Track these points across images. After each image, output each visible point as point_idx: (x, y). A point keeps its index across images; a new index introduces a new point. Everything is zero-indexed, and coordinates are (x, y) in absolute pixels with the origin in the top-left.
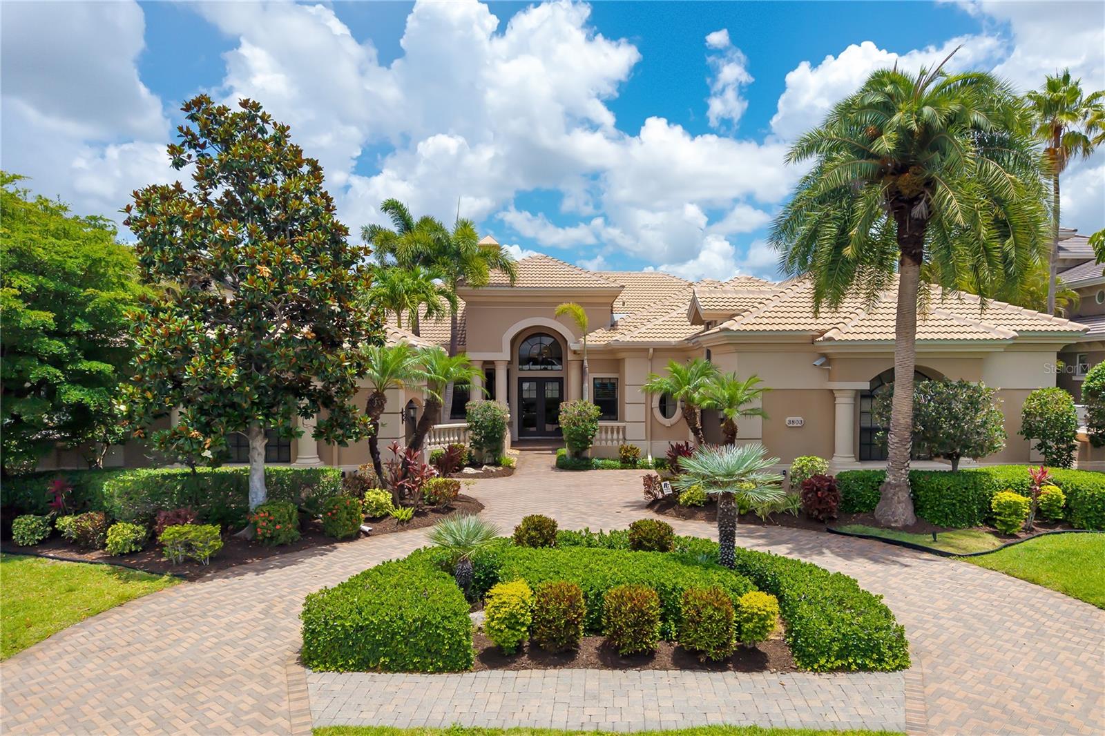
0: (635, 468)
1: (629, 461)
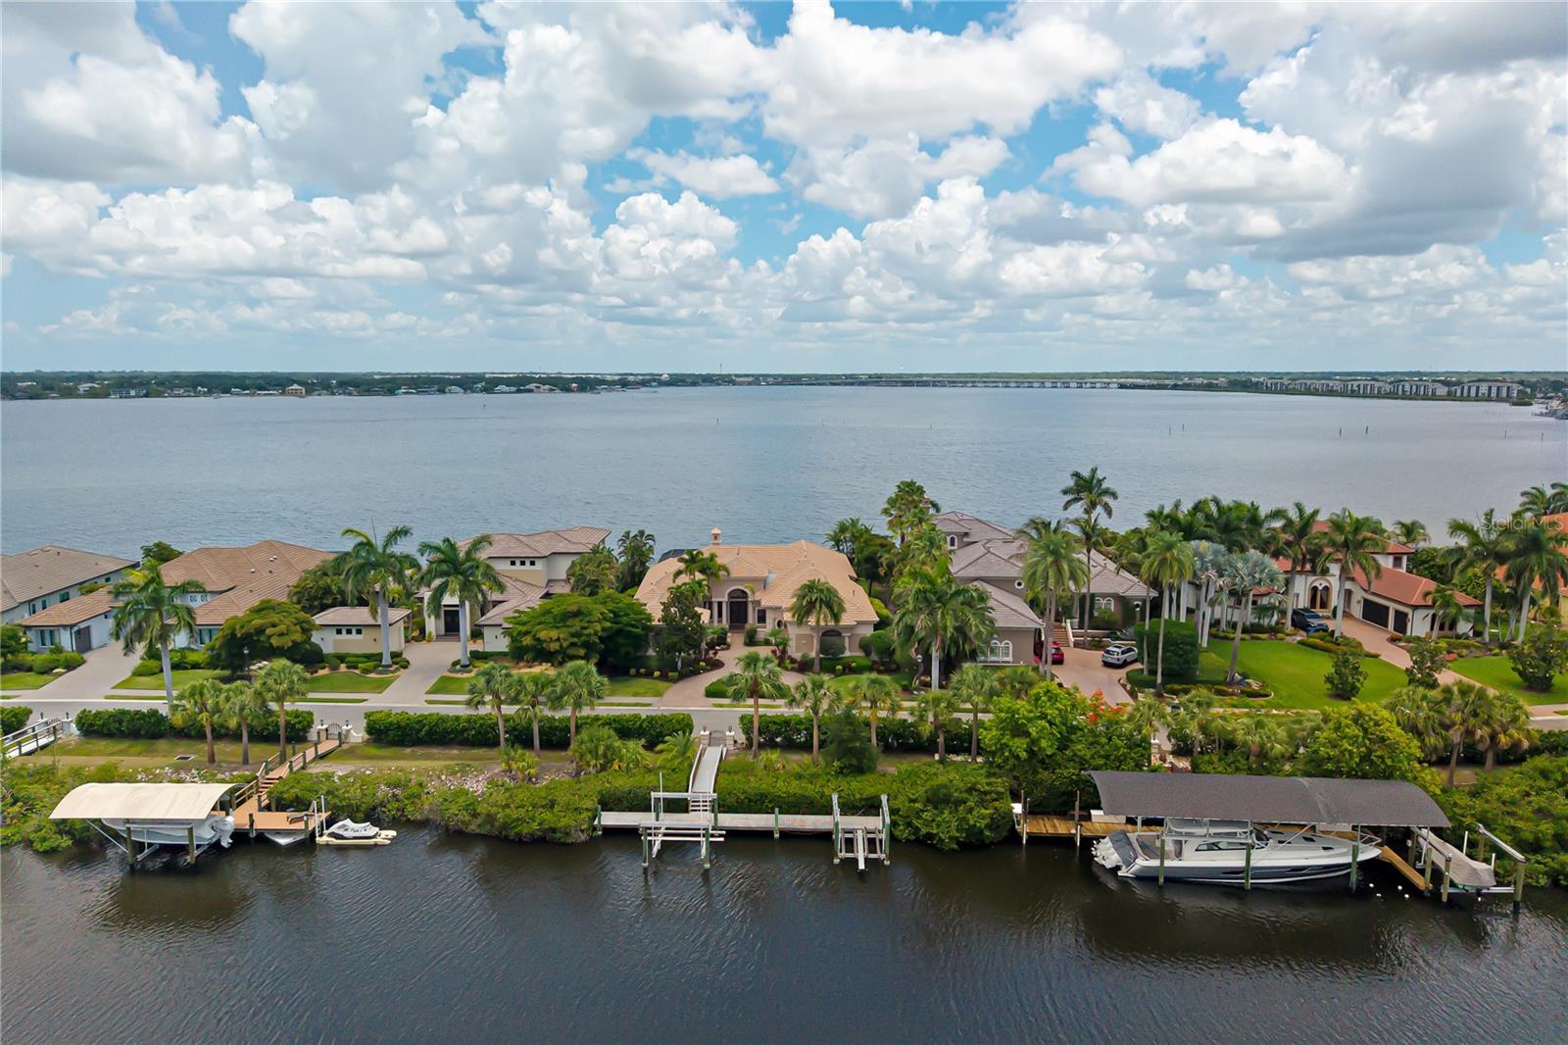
1: (766, 642)
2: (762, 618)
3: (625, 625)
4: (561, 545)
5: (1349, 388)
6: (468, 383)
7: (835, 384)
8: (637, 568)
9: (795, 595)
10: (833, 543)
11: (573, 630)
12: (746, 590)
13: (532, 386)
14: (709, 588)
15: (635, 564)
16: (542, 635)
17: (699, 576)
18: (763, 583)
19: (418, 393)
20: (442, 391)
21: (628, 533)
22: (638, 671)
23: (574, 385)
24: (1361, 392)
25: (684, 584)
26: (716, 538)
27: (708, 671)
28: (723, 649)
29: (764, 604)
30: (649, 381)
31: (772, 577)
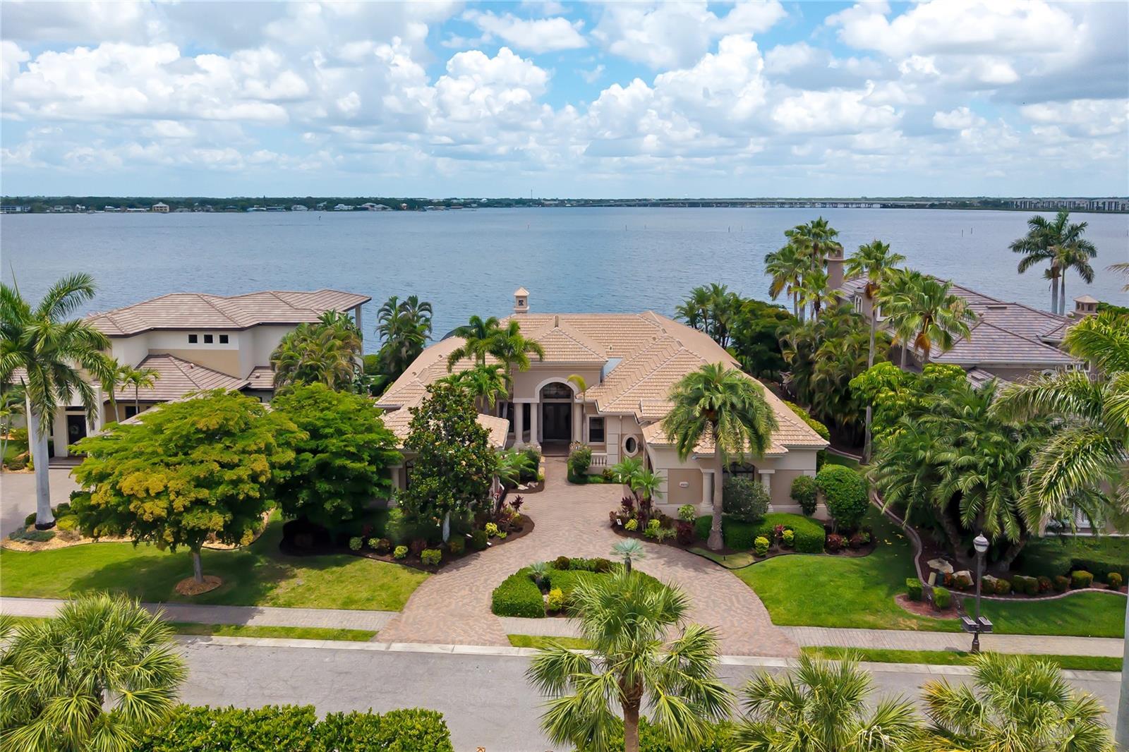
0: (611, 483)
1: (608, 479)
2: (597, 433)
3: (337, 455)
4: (278, 312)
5: (1095, 205)
6: (311, 204)
7: (630, 206)
8: (404, 350)
9: (676, 397)
10: (688, 319)
11: (200, 471)
12: (571, 385)
13: (368, 205)
14: (508, 380)
15: (401, 344)
16: (127, 484)
17: (491, 360)
18: (596, 373)
19: (268, 210)
20: (289, 209)
21: (394, 300)
22: (365, 542)
23: (404, 204)
24: (1107, 208)
25: (465, 373)
26: (521, 303)
27: (503, 541)
28: (531, 491)
29: (604, 408)
30: (470, 203)
31: (611, 365)
